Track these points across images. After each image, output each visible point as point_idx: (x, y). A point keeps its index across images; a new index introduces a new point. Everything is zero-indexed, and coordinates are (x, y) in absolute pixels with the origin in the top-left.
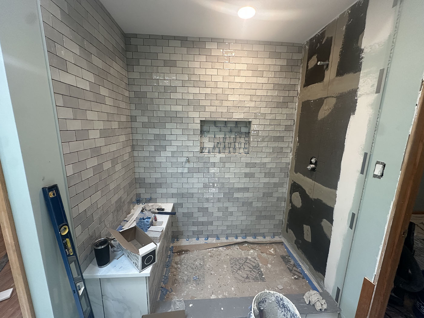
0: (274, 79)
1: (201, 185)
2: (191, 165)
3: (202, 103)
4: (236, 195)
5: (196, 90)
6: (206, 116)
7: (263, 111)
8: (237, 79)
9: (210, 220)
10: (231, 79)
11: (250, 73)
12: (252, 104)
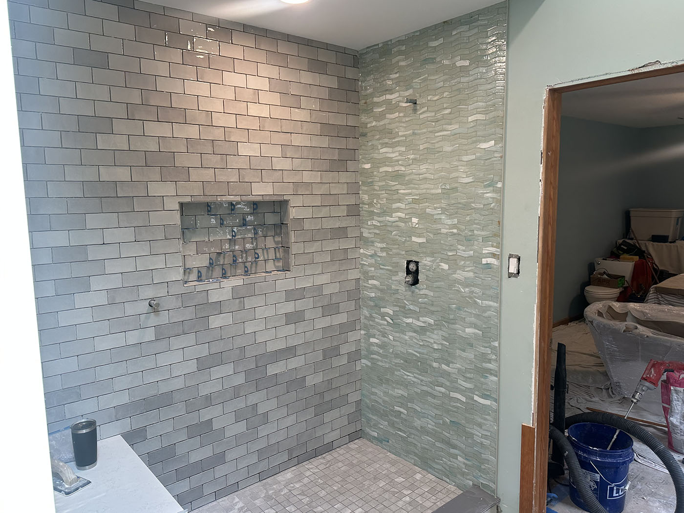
0: (320, 113)
1: (192, 366)
2: (164, 318)
3: (182, 161)
4: (272, 370)
5: (164, 130)
6: (192, 192)
7: (307, 177)
8: (254, 110)
9: (218, 451)
10: (240, 108)
11: (275, 99)
12: (286, 164)
